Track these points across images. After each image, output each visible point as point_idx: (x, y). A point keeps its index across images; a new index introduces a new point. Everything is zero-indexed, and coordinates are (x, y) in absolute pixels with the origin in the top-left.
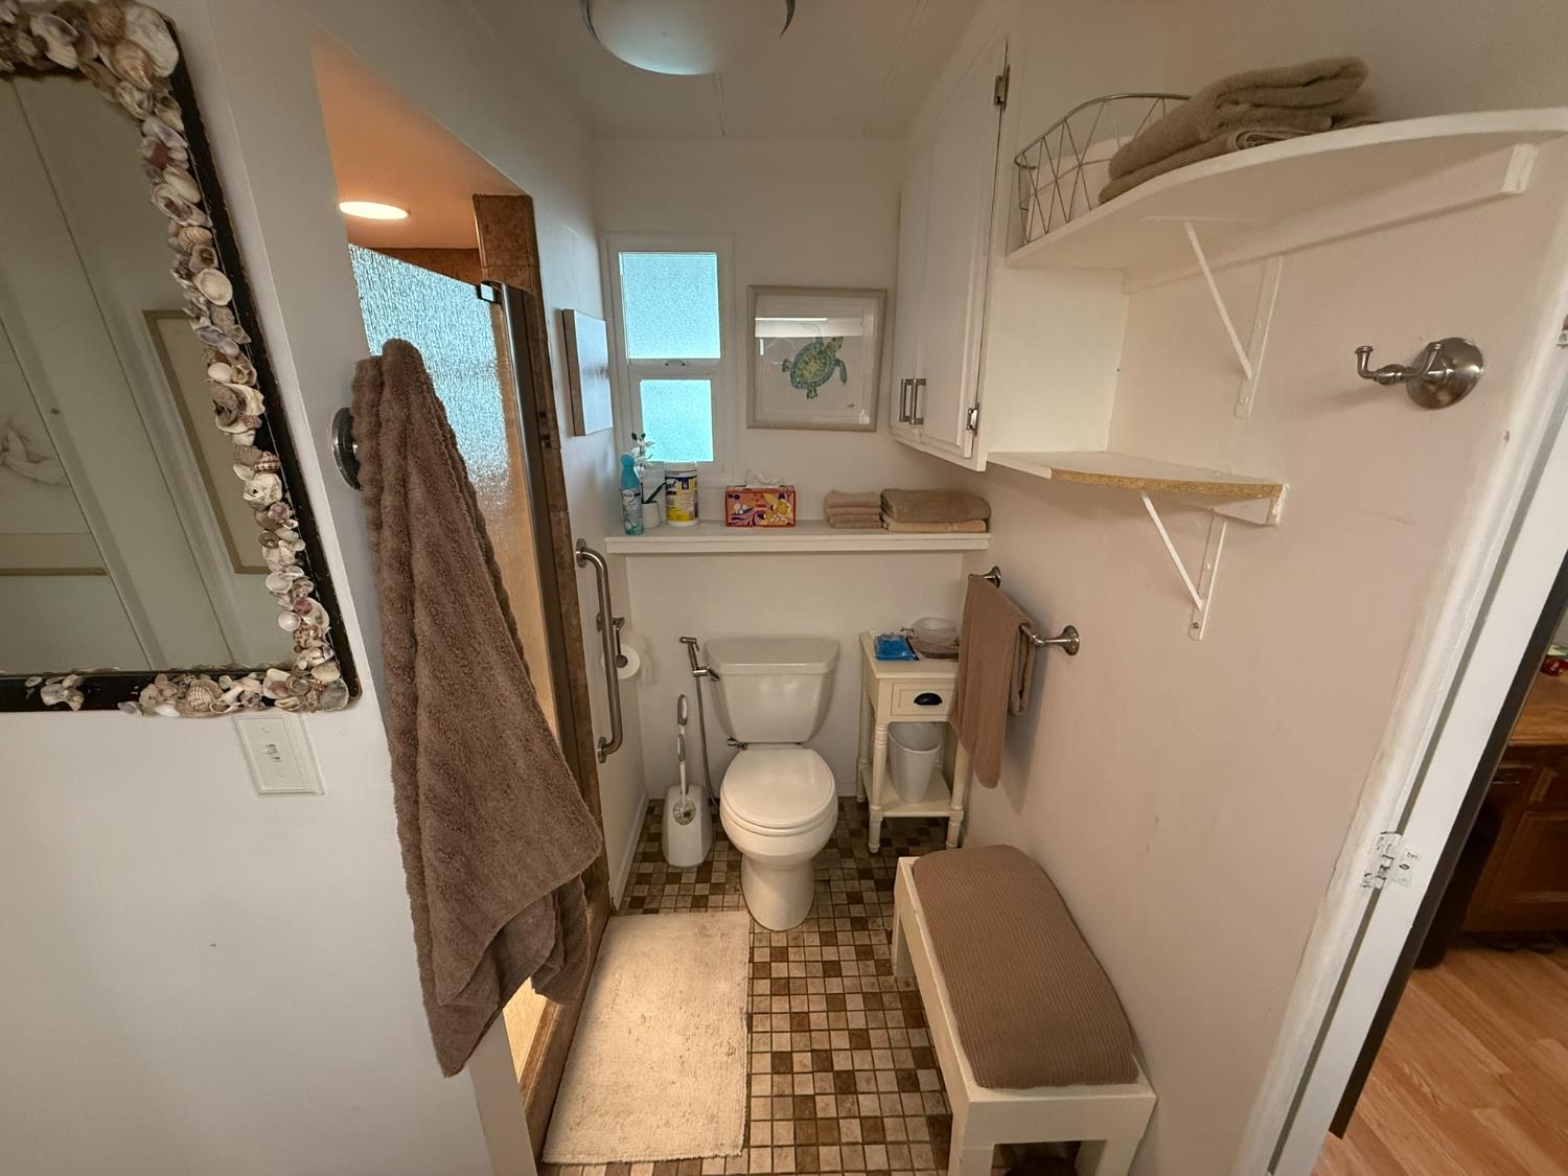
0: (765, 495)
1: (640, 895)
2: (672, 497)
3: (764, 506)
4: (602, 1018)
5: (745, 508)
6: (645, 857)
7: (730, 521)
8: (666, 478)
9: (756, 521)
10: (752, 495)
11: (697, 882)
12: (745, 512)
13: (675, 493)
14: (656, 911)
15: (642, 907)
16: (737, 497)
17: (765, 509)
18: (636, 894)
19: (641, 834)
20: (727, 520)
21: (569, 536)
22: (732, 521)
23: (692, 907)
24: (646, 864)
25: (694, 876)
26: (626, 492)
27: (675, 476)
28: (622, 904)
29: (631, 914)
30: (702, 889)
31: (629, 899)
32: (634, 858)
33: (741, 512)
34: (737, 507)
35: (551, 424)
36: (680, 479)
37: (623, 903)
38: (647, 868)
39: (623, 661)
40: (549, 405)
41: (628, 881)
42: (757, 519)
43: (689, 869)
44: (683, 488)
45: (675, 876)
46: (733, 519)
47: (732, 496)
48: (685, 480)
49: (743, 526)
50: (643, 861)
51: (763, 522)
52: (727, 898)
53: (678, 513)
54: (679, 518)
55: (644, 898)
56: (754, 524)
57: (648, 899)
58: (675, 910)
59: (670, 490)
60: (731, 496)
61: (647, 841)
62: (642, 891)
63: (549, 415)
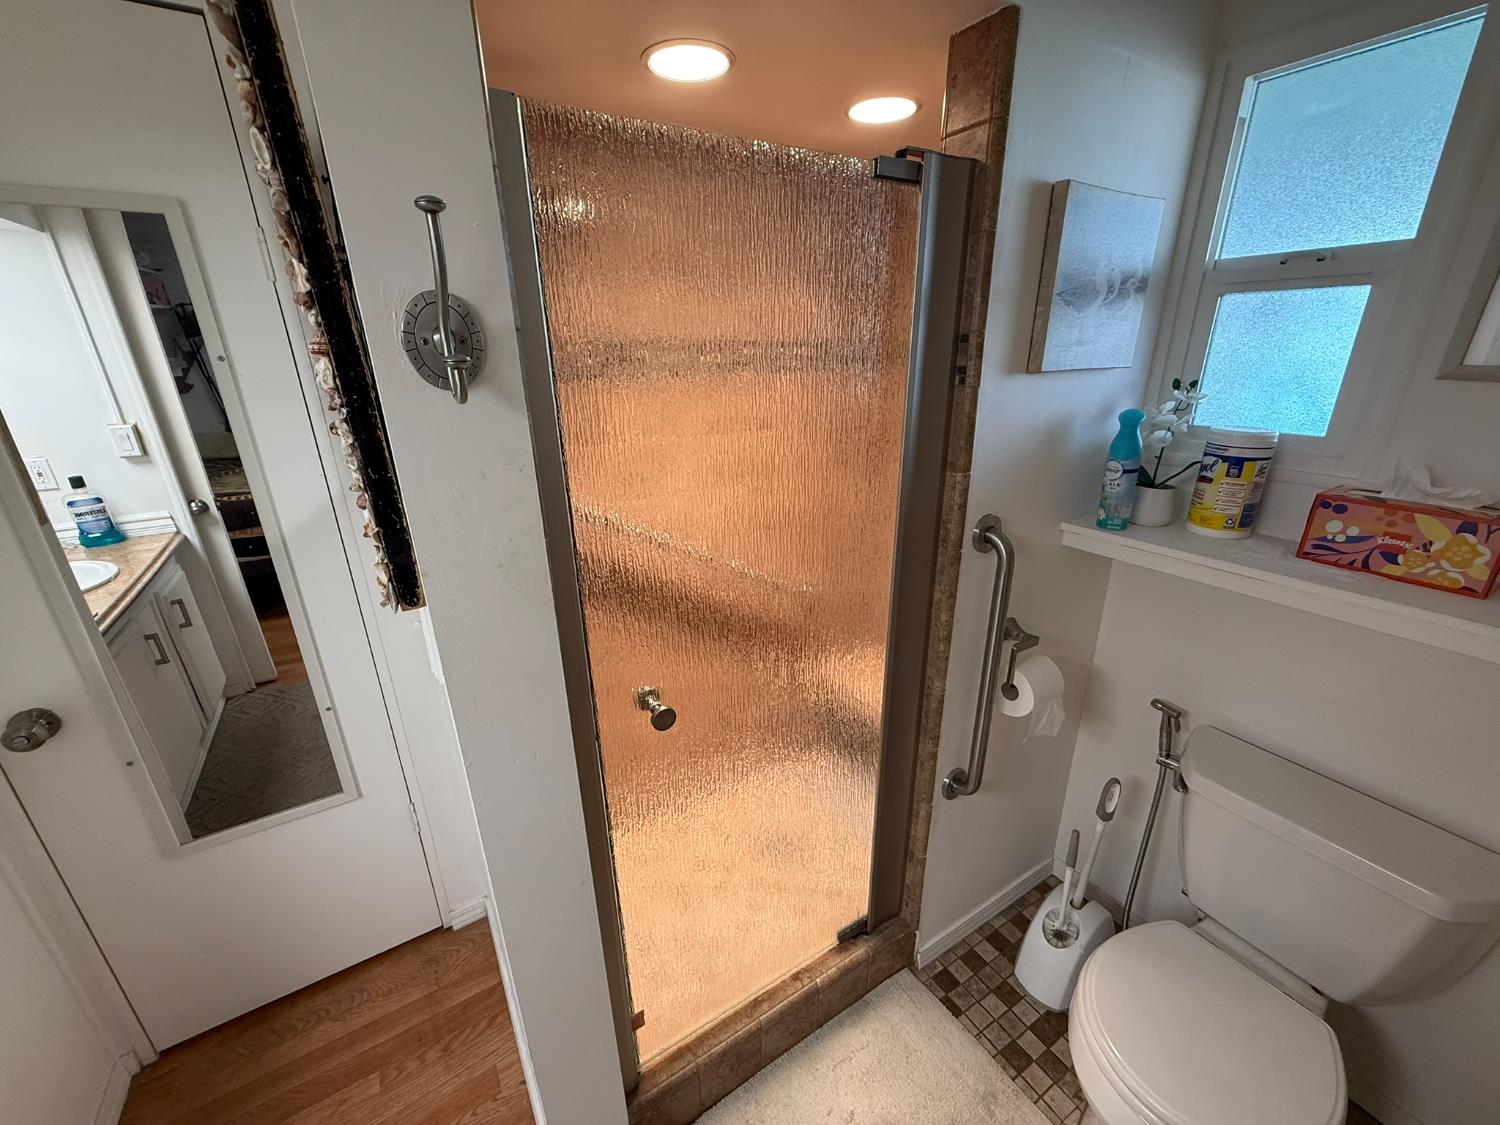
0: (1421, 519)
1: (956, 975)
2: (1204, 485)
3: (1407, 539)
4: (819, 1066)
5: (1354, 531)
6: (996, 939)
7: (1308, 548)
8: (1206, 454)
9: (1372, 563)
10: (1380, 511)
11: (1033, 1028)
12: (1350, 540)
13: (1210, 480)
14: (956, 1012)
15: (947, 991)
16: (1341, 510)
17: (1407, 546)
18: (952, 969)
19: (1011, 907)
20: (1302, 544)
21: (963, 507)
22: (1314, 550)
23: (1001, 1053)
24: (988, 947)
25: (1035, 1017)
26: (1113, 464)
27: (1220, 453)
28: (928, 966)
29: (929, 987)
30: (1031, 1044)
31: (941, 968)
32: (981, 928)
33: (1341, 538)
34: (1334, 527)
35: (973, 351)
36: (1225, 459)
37: (931, 966)
38: (988, 952)
39: (1011, 691)
40: (975, 327)
41: (955, 947)
42: (1376, 560)
43: (1034, 1004)
44: (1228, 475)
45: (1012, 994)
46: (1316, 547)
47: (1328, 503)
48: (1238, 463)
49: (1336, 564)
50: (989, 939)
51: (1390, 569)
52: (1056, 1092)
53: (1203, 512)
54: (1204, 521)
55: (956, 983)
56: (1366, 566)
57: (960, 989)
58: (979, 1035)
59: (1204, 474)
60: (1326, 505)
61: (1010, 921)
62: (961, 973)
63: (973, 340)
